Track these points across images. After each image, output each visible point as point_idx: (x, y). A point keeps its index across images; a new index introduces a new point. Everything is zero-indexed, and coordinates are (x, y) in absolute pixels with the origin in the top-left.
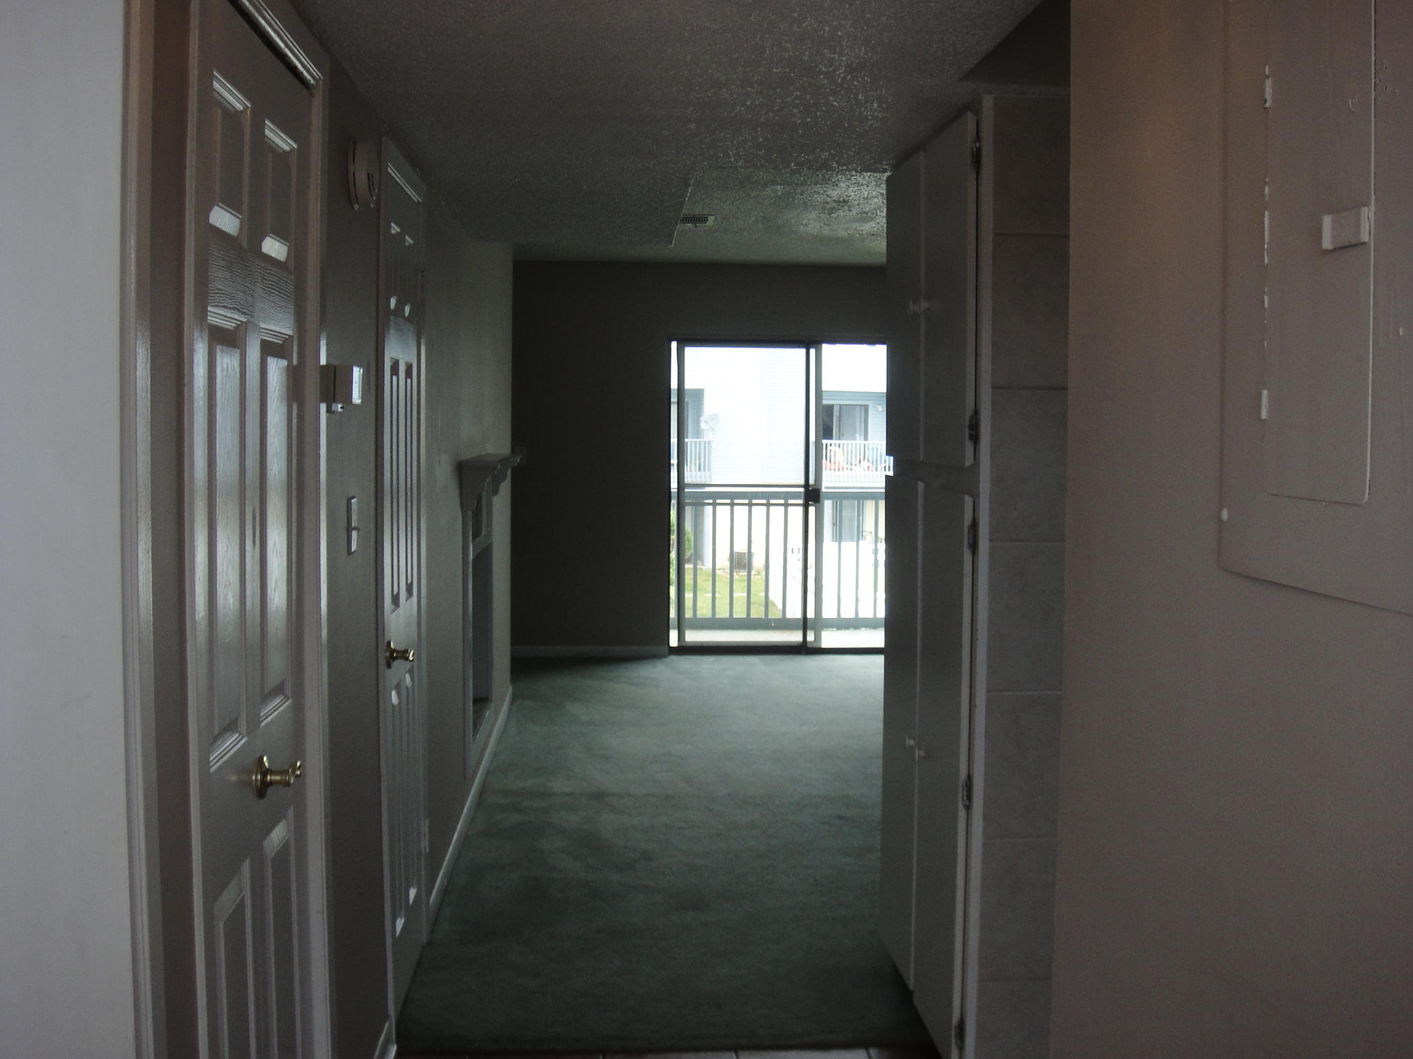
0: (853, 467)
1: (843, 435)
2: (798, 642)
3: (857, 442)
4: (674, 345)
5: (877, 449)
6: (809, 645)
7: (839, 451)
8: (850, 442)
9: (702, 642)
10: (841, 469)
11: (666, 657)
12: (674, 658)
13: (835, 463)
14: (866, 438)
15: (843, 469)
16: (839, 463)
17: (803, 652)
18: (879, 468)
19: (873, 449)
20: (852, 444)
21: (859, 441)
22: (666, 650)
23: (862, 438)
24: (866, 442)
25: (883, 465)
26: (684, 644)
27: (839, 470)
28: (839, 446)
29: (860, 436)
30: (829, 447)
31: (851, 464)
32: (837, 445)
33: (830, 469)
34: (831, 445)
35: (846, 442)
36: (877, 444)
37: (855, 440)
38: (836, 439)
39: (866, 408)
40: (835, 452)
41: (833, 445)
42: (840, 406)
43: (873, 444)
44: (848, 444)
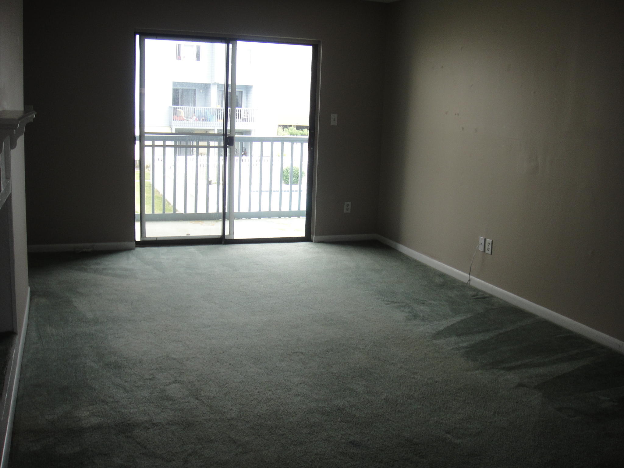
0: (189, 119)
1: (183, 104)
2: (219, 236)
3: (190, 107)
4: (138, 37)
5: (200, 111)
6: (226, 238)
7: (182, 111)
8: (187, 107)
9: (157, 238)
10: (183, 120)
11: (134, 249)
12: (139, 249)
13: (180, 117)
14: (194, 105)
15: (184, 120)
16: (182, 117)
17: (223, 243)
18: (201, 120)
19: (198, 110)
20: (188, 108)
21: (191, 107)
22: (134, 244)
23: (193, 105)
24: (194, 107)
25: (203, 118)
26: (145, 239)
27: (182, 120)
28: (182, 109)
29: (192, 104)
30: (177, 109)
31: (188, 118)
32: (181, 108)
33: (178, 120)
34: (178, 108)
35: (185, 107)
36: (201, 108)
37: (189, 106)
38: (180, 106)
39: (195, 90)
40: (180, 111)
41: (179, 108)
42: (182, 89)
43: (199, 108)
44: (186, 108)
